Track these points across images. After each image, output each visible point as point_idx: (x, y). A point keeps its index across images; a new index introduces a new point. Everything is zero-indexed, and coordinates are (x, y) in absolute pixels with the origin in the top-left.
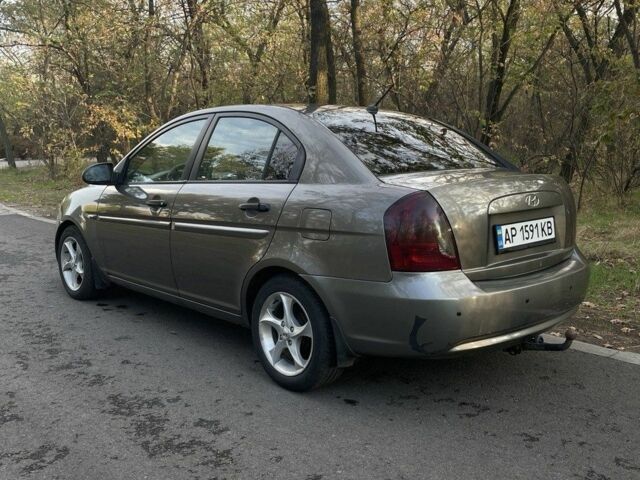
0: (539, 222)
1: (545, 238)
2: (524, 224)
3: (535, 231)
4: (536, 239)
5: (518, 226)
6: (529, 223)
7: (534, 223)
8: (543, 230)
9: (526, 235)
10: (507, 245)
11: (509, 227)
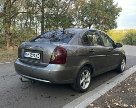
0: (36, 54)
1: (36, 58)
2: (31, 53)
3: (34, 55)
4: (33, 57)
5: (30, 53)
6: (33, 53)
7: (34, 54)
8: (36, 56)
9: (31, 56)
10: (26, 56)
11: (27, 53)
